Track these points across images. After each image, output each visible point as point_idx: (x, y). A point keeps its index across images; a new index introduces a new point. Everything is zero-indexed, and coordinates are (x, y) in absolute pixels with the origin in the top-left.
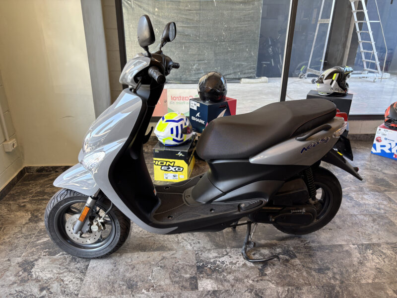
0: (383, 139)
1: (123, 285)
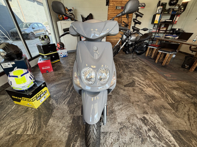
0: (62, 53)
1: (112, 115)
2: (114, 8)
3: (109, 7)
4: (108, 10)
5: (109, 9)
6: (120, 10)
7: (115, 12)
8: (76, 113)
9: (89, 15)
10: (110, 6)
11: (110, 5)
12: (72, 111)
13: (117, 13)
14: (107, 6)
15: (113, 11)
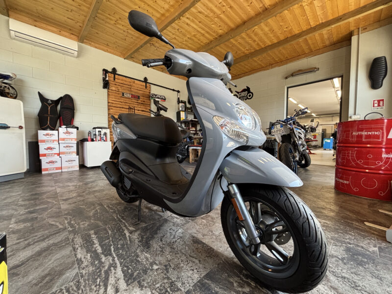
2: (119, 94)
3: (110, 91)
4: (108, 95)
5: (110, 94)
6: (129, 99)
7: (122, 101)
8: (183, 284)
9: (62, 96)
10: (112, 90)
11: (111, 88)
12: (167, 285)
13: (125, 101)
14: (106, 90)
15: (117, 97)
